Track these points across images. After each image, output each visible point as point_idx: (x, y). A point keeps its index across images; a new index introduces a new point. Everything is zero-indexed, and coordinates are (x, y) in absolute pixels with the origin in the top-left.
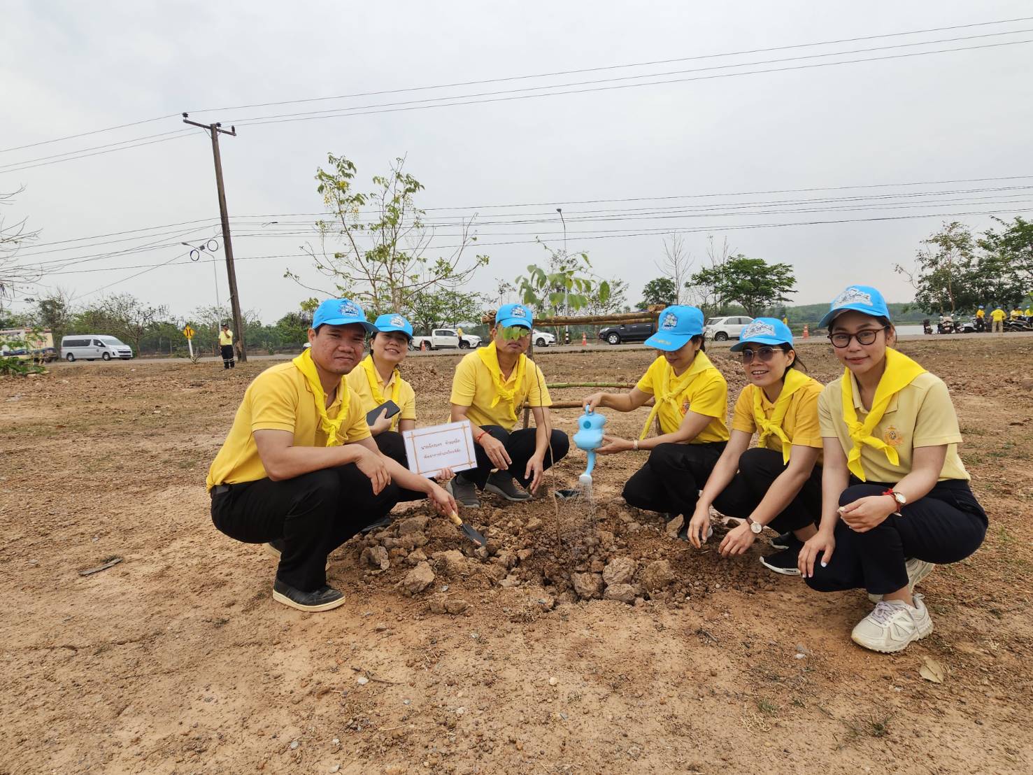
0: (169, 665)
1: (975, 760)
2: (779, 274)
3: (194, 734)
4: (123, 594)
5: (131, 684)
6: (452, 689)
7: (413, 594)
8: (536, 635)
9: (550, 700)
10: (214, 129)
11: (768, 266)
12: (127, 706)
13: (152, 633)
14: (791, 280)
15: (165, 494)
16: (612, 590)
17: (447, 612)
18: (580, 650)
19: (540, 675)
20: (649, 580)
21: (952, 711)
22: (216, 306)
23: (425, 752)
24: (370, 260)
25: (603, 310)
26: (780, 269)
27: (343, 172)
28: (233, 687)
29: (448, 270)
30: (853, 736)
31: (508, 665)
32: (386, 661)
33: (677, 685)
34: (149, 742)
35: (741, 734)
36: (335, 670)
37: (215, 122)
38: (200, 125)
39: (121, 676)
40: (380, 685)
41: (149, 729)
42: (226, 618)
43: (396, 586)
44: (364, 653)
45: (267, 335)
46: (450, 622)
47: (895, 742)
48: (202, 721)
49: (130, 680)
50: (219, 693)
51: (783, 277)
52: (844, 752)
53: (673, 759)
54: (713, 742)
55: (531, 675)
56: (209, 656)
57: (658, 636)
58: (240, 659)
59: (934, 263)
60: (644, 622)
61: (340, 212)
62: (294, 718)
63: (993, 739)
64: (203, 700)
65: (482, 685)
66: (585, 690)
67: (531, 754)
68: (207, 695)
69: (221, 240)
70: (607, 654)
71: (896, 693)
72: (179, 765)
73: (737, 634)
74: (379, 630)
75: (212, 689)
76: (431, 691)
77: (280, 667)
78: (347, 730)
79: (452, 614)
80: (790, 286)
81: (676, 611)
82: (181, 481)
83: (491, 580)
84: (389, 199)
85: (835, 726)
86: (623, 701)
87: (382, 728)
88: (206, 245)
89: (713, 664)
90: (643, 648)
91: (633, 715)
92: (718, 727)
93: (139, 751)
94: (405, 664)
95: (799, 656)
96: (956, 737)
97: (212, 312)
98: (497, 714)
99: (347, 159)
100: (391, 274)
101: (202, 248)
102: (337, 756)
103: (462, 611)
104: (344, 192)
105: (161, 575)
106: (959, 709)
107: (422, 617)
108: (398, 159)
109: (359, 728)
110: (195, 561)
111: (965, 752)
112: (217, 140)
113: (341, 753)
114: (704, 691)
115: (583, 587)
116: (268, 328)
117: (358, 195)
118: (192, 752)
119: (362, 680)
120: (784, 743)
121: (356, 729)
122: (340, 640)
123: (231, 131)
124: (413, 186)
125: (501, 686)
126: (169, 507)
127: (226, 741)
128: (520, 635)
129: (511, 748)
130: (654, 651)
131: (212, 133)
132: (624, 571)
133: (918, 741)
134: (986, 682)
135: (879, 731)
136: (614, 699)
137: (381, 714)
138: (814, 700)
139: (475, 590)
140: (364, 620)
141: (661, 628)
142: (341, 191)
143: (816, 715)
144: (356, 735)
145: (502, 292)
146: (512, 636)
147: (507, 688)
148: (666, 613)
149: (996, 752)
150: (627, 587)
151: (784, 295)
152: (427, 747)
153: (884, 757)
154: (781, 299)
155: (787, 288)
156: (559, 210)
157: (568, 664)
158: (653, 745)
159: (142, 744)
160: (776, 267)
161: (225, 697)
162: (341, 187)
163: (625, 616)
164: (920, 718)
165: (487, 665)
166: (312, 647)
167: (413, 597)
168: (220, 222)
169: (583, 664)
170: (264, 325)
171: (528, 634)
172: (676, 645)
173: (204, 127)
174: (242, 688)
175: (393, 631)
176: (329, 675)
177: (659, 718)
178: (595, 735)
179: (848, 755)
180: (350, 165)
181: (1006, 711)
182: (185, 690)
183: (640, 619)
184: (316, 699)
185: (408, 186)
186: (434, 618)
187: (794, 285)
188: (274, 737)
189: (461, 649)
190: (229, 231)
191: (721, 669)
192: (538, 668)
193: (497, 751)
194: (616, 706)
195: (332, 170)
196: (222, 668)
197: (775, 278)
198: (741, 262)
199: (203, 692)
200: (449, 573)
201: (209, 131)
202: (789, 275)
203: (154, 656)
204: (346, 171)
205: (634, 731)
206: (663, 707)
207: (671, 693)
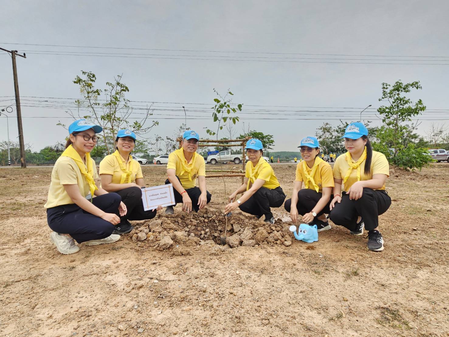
0: (52, 287)
1: (386, 278)
2: (269, 139)
3: (80, 310)
4: (7, 262)
5: (33, 297)
6: (198, 280)
7: (164, 249)
8: (223, 259)
9: (240, 279)
10: (14, 53)
11: (265, 135)
12: (36, 305)
13: (35, 275)
14: (272, 142)
15: (9, 221)
16: (245, 242)
17: (182, 255)
18: (242, 263)
19: (231, 272)
20: (259, 238)
21: (373, 266)
22: (7, 141)
23: (197, 301)
24: (103, 120)
25: (201, 150)
26: (268, 137)
27: (90, 79)
28: (92, 291)
29: (140, 126)
30: (348, 276)
31: (217, 270)
32: (163, 274)
33: (284, 269)
34: (58, 316)
35: (312, 280)
36: (140, 280)
37: (14, 50)
38: (5, 50)
39: (26, 294)
40: (164, 282)
41: (55, 312)
42: (74, 266)
43: (155, 247)
44: (150, 272)
45: (34, 157)
46: (185, 258)
47: (362, 276)
48: (83, 305)
49: (32, 295)
50: (86, 294)
51: (270, 140)
52: (348, 281)
53: (293, 291)
54: (305, 284)
55: (228, 272)
56: (73, 281)
57: (270, 255)
58: (90, 280)
59: (320, 137)
60: (263, 252)
61: (88, 97)
62: (131, 298)
63: (388, 272)
64: (78, 298)
65: (209, 277)
66: (251, 274)
67: (240, 296)
68: (79, 295)
69: (15, 107)
70: (253, 263)
71: (355, 264)
72: (79, 323)
73: (297, 252)
74: (154, 264)
75: (81, 292)
76: (189, 281)
77: (112, 281)
78: (159, 299)
79: (184, 255)
80: (272, 143)
81: (272, 247)
82: (16, 215)
83: (196, 242)
84: (114, 93)
85: (341, 275)
86: (267, 276)
87: (173, 296)
88: (5, 109)
89: (293, 262)
90: (265, 260)
91: (272, 280)
92: (304, 280)
93: (54, 320)
94: (172, 274)
95: (321, 256)
96: (378, 273)
97: (4, 144)
98: (220, 285)
99: (92, 73)
100: (113, 127)
101: (3, 110)
102: (158, 308)
103: (188, 254)
104: (91, 88)
105: (26, 253)
106: (376, 266)
107: (172, 257)
108: (118, 76)
109: (164, 297)
110: (43, 246)
111: (382, 276)
112: (15, 59)
113: (159, 307)
114: (294, 270)
115: (233, 243)
116: (35, 153)
117: (97, 90)
118: (85, 317)
119: (156, 281)
120: (328, 281)
121: (162, 298)
122: (137, 269)
123: (23, 55)
124: (125, 89)
125: (217, 277)
126: (14, 226)
127: (100, 311)
128: (216, 260)
129: (231, 296)
130: (271, 260)
131: (12, 55)
132: (249, 235)
133: (367, 276)
134: (380, 258)
135: (356, 274)
136: (263, 276)
137: (171, 292)
138: (332, 268)
139: (190, 246)
140: (145, 261)
141: (269, 253)
142: (89, 88)
143: (334, 272)
144: (163, 300)
145: (157, 140)
146: (213, 261)
147: (220, 277)
148: (268, 248)
149: (390, 275)
150: (251, 241)
151: (270, 147)
152: (197, 299)
153: (360, 281)
154: (269, 148)
155: (271, 144)
156: (184, 107)
157: (240, 267)
158: (284, 288)
159: (54, 318)
160: (267, 136)
161: (90, 295)
162: (90, 86)
163: (254, 250)
164: (365, 269)
165: (208, 270)
166: (125, 272)
167: (164, 251)
168: (14, 98)
169: (246, 267)
170: (32, 152)
171: (220, 259)
172: (278, 257)
173: (8, 51)
174: (97, 291)
175: (160, 263)
176: (138, 282)
177: (282, 279)
178: (262, 287)
179: (349, 282)
180: (94, 76)
181: (388, 265)
182: (67, 295)
183: (260, 251)
184: (137, 290)
185: (123, 88)
186: (177, 257)
187: (273, 142)
188: (124, 306)
189: (194, 267)
190: (19, 103)
191: (296, 263)
192: (229, 270)
193: (227, 297)
194: (264, 278)
195: (84, 78)
196: (81, 284)
197: (267, 140)
198: (255, 133)
199: (77, 294)
200: (178, 240)
201: (11, 54)
202: (272, 139)
203: (41, 284)
204: (92, 79)
205: (275, 284)
206: (282, 276)
207: (283, 272)
